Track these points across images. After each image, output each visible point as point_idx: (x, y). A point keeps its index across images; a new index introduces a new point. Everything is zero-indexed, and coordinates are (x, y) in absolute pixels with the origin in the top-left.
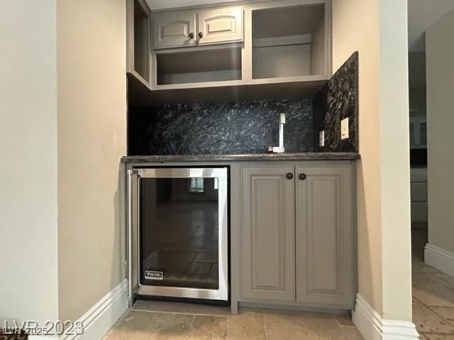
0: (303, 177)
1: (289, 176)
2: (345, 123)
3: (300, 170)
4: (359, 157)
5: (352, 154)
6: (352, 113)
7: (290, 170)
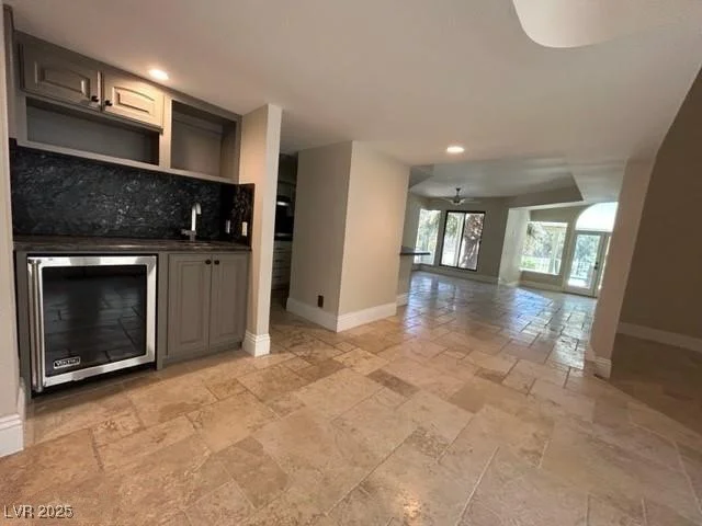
0: (217, 262)
1: (208, 262)
2: (245, 225)
3: (215, 258)
4: (251, 250)
5: (247, 248)
6: (249, 220)
7: (209, 258)
